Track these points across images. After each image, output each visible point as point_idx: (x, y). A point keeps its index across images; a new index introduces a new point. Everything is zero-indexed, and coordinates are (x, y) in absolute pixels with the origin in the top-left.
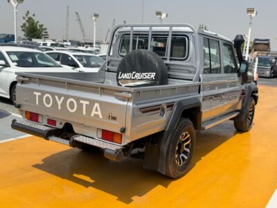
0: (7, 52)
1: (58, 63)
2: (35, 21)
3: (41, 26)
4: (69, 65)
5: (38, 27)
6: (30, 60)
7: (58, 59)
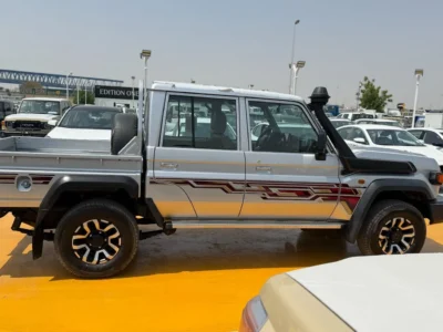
0: (368, 131)
1: (422, 141)
2: (376, 88)
3: (385, 92)
4: (434, 144)
5: (380, 94)
6: (390, 137)
7: (421, 138)
